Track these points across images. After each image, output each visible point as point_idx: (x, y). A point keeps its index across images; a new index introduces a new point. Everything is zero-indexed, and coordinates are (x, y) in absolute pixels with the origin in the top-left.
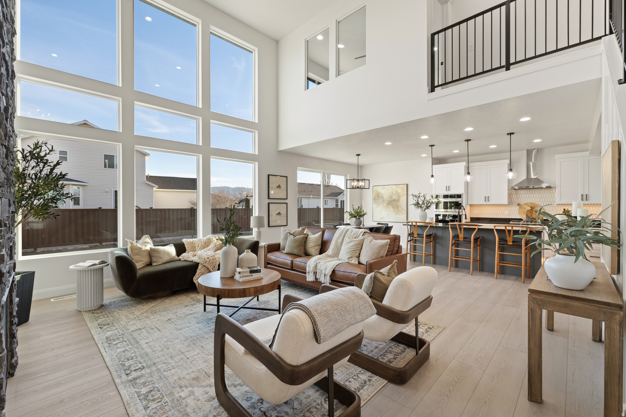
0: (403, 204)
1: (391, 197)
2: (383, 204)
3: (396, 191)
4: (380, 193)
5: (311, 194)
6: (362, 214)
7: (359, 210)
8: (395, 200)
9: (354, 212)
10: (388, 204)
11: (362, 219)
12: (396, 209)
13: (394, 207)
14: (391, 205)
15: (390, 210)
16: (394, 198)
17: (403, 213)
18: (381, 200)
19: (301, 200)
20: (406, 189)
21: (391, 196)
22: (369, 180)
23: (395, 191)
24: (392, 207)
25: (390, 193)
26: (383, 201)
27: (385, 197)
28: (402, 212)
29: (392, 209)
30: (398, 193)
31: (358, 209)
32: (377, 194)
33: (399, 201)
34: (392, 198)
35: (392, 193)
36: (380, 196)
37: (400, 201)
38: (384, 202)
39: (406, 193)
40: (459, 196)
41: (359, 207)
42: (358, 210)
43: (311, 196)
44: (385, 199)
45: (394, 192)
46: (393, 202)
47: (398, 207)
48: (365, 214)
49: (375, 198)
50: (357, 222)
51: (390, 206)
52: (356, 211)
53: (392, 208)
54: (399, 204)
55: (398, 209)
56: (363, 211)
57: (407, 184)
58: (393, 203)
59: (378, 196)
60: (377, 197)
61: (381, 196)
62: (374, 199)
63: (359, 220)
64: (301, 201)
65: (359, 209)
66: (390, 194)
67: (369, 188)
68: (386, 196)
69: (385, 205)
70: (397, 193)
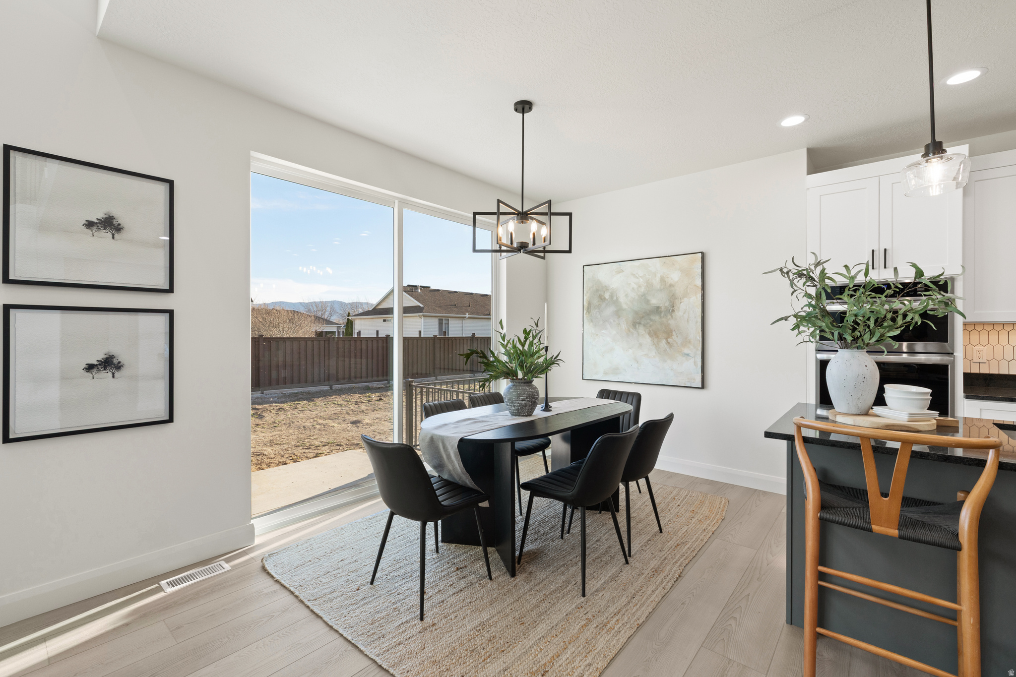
0: (688, 321)
1: (644, 298)
2: (619, 324)
3: (663, 280)
4: (606, 288)
5: (467, 311)
6: (541, 360)
7: (526, 348)
8: (658, 308)
9: (508, 353)
10: (635, 324)
11: (538, 383)
12: (664, 341)
13: (654, 334)
14: (644, 325)
15: (641, 345)
16: (654, 302)
17: (688, 355)
18: (609, 310)
19: (447, 322)
20: (700, 271)
21: (644, 295)
22: (570, 215)
23: (658, 278)
24: (649, 334)
25: (640, 287)
26: (618, 313)
27: (622, 299)
28: (686, 351)
29: (647, 340)
30: (671, 285)
31: (522, 340)
32: (597, 291)
33: (673, 311)
34: (647, 302)
35: (649, 285)
36: (607, 296)
37: (678, 314)
38: (619, 317)
39: (699, 283)
40: (942, 285)
41: (526, 333)
42: (523, 345)
43: (467, 314)
44: (624, 306)
45: (656, 282)
46: (653, 317)
47: (669, 333)
48: (553, 363)
49: (589, 304)
50: (519, 396)
51: (641, 330)
52: (514, 347)
53: (647, 336)
54: (672, 322)
55: (670, 340)
56: (546, 349)
57: (702, 253)
58: (651, 320)
59: (602, 298)
60: (595, 302)
61: (611, 297)
62: (588, 308)
63: (526, 387)
64: (448, 324)
65: (526, 339)
66: (642, 290)
67: (570, 251)
68: (627, 296)
69: (624, 326)
70: (667, 287)
